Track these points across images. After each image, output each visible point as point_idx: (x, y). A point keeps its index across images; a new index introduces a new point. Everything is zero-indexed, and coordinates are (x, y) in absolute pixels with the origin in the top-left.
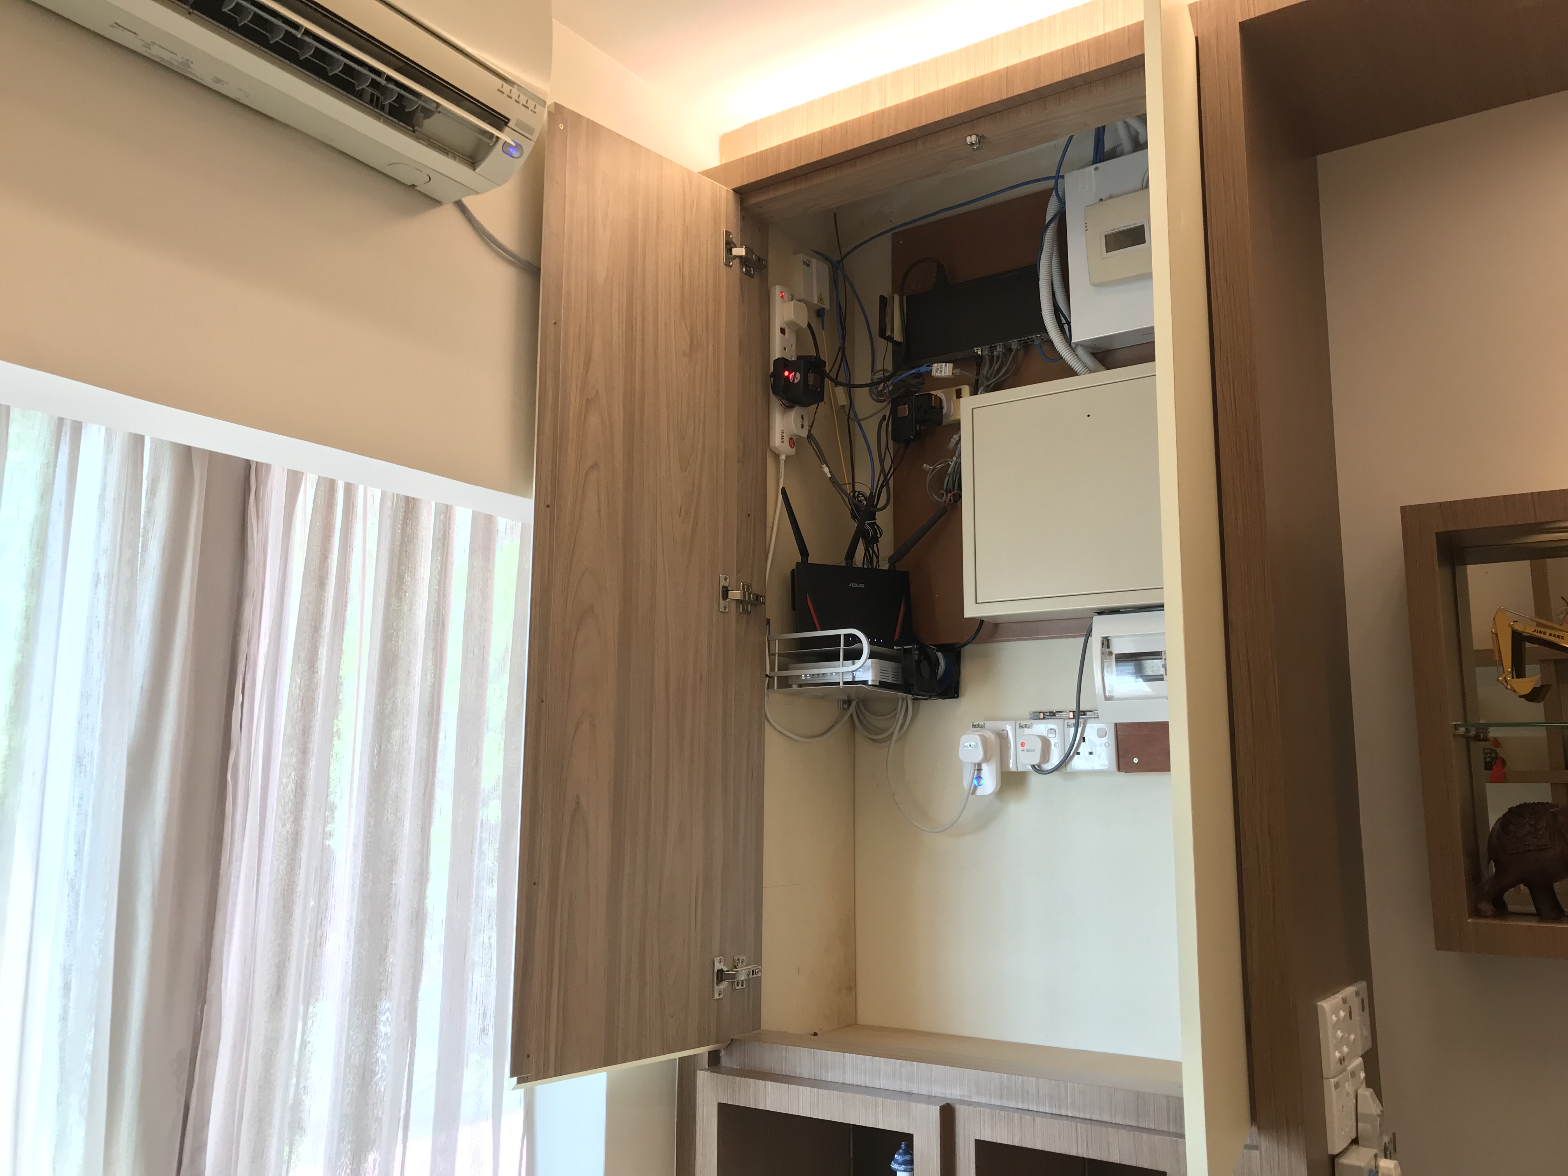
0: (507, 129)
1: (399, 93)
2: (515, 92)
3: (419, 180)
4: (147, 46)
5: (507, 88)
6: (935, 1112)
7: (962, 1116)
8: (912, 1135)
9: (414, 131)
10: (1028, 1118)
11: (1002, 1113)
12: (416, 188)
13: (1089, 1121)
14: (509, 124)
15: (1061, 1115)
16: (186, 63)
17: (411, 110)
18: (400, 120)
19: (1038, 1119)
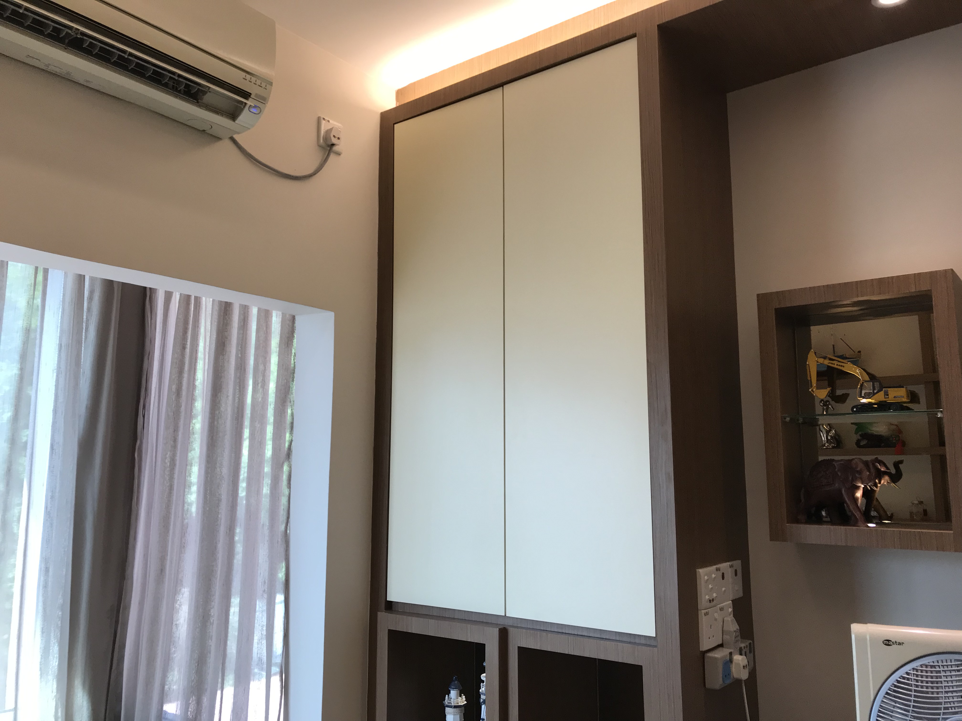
0: (250, 99)
1: (186, 83)
2: (253, 79)
3: (206, 127)
4: (48, 65)
5: (248, 77)
6: (495, 632)
7: (513, 633)
8: (485, 644)
9: (198, 102)
10: (544, 634)
11: (531, 631)
12: (206, 132)
13: (576, 636)
14: (252, 96)
15: (563, 633)
16: (68, 73)
17: (195, 91)
18: (189, 97)
19: (549, 635)
